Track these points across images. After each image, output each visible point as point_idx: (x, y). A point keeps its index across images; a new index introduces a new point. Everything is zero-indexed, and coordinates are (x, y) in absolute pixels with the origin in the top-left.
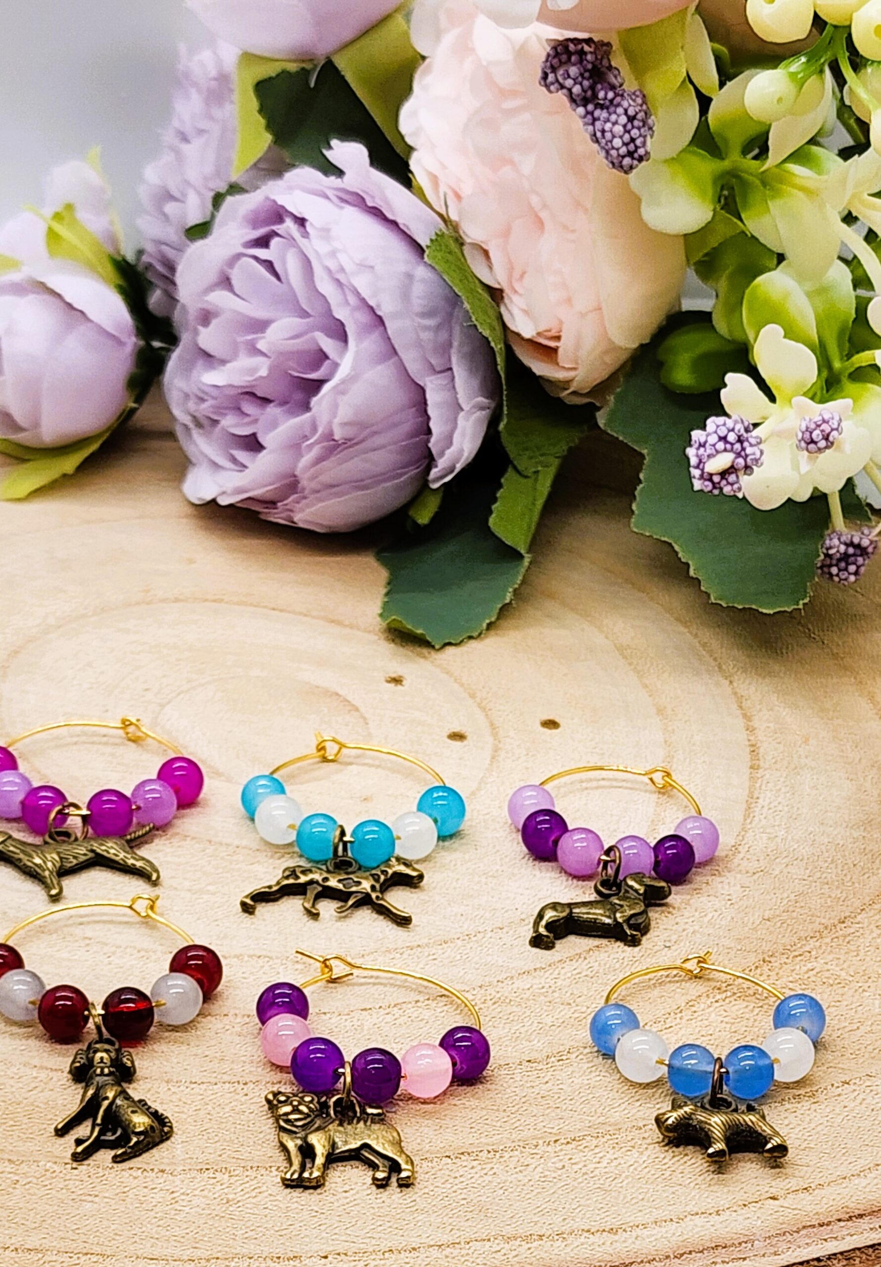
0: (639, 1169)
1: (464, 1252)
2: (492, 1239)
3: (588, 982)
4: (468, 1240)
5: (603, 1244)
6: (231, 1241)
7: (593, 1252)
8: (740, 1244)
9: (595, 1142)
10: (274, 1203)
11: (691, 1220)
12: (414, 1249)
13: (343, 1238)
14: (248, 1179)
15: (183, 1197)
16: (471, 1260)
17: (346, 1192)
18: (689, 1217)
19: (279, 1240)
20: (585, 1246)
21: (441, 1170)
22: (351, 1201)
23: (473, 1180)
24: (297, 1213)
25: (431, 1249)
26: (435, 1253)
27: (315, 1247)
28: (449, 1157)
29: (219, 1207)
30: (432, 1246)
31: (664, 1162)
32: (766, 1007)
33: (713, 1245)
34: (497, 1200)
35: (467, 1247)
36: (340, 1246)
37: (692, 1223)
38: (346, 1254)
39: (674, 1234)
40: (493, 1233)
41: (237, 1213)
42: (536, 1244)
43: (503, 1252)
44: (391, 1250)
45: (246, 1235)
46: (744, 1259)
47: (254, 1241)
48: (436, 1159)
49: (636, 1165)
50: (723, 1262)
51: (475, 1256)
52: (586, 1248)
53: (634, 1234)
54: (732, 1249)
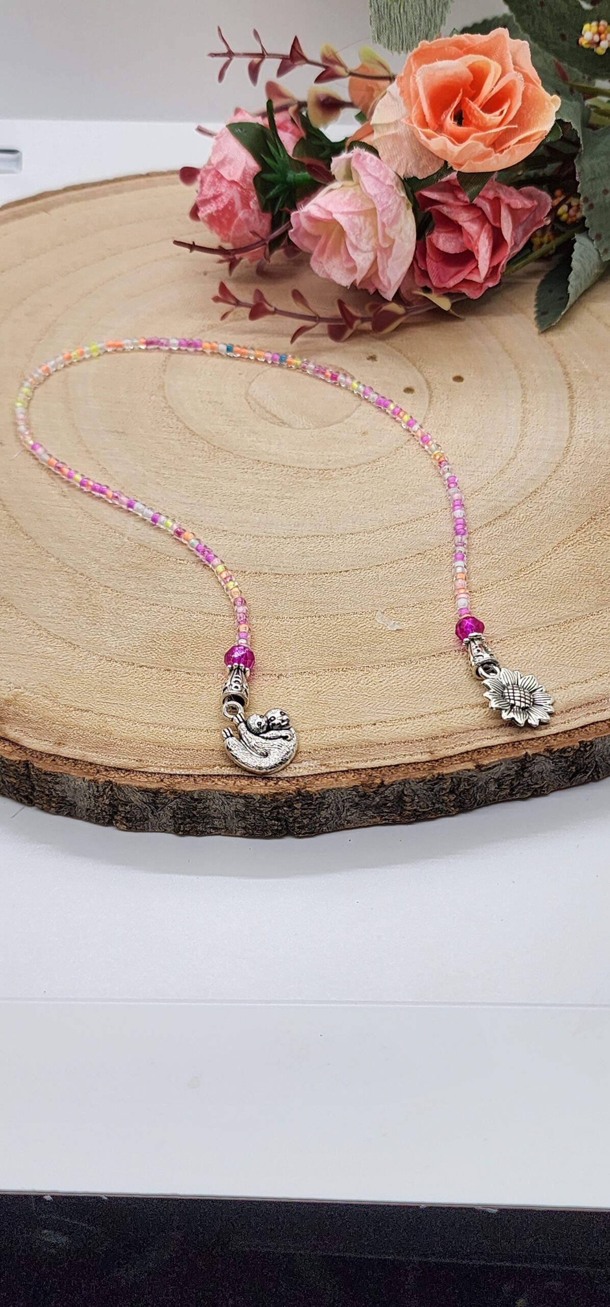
0: (539, 657)
1: (450, 716)
3: (497, 539)
6: (323, 718)
8: (601, 700)
9: (513, 641)
10: (343, 692)
11: (572, 687)
12: (422, 716)
13: (383, 712)
14: (327, 677)
15: (293, 691)
16: (455, 721)
17: (381, 682)
18: (571, 685)
19: (348, 715)
21: (431, 664)
22: (385, 688)
23: (449, 670)
24: (356, 697)
25: (431, 716)
26: (434, 718)
27: (368, 718)
28: (434, 656)
29: (313, 697)
31: (553, 650)
32: (596, 547)
33: (587, 702)
34: (464, 682)
35: (450, 713)
36: (382, 717)
37: (572, 689)
38: (385, 722)
39: (564, 697)
41: (324, 699)
43: (471, 715)
44: (409, 718)
45: (330, 714)
46: (605, 710)
47: (334, 717)
48: (427, 658)
49: (538, 654)
50: (593, 713)
51: (456, 718)
54: (597, 704)
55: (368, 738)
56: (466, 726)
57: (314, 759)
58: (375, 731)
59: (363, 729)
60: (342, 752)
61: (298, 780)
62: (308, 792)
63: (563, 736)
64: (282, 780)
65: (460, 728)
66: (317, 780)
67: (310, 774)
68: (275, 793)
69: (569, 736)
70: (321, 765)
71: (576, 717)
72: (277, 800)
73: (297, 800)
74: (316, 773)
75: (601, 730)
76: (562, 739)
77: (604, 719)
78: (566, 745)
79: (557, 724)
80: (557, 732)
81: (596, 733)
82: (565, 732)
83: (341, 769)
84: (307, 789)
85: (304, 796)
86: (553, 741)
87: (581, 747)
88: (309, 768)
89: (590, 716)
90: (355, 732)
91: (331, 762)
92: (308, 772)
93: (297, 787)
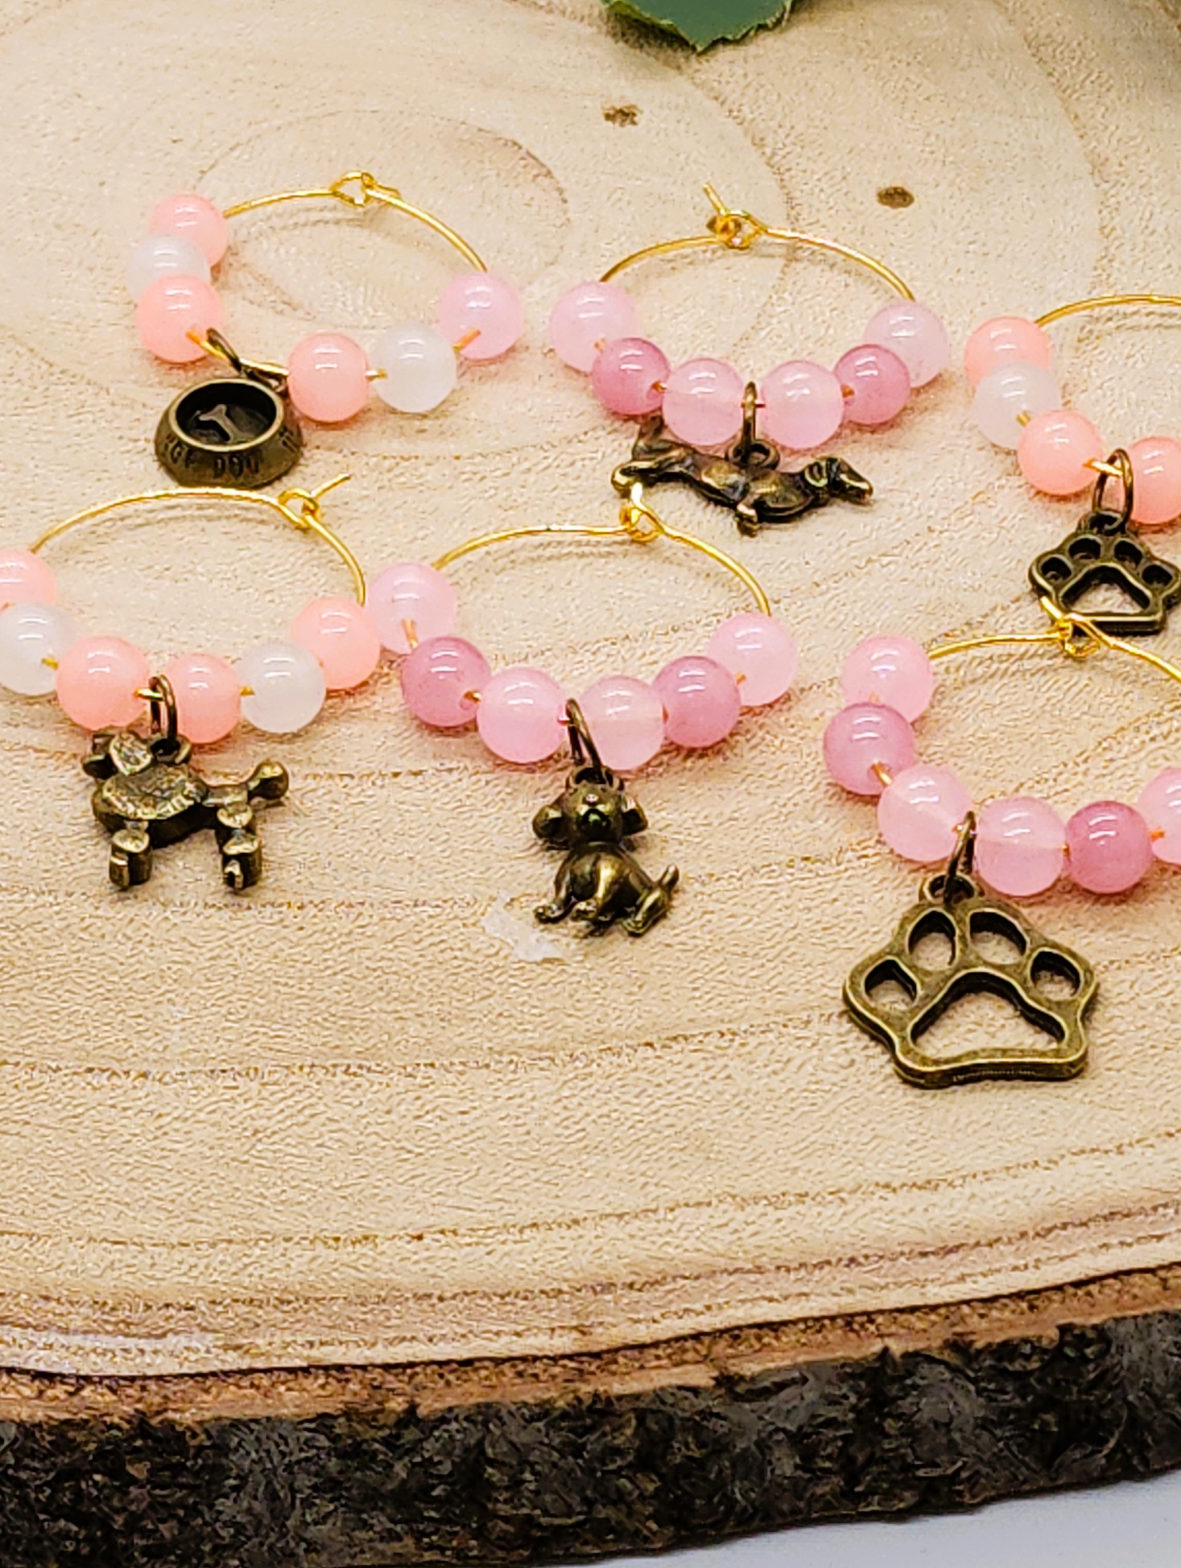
1: (663, 1227)
2: (715, 1202)
4: (671, 1204)
5: (912, 1210)
7: (893, 1227)
8: (1154, 1209)
11: (1071, 1164)
12: (576, 1222)
13: (450, 1200)
16: (677, 1242)
17: (463, 1113)
18: (1069, 1158)
19: (340, 1206)
20: (877, 1215)
21: (634, 1070)
23: (691, 1091)
25: (604, 1223)
26: (612, 1228)
27: (401, 1218)
28: (651, 1045)
30: (608, 1215)
33: (1106, 1211)
35: (670, 1216)
36: (446, 1217)
37: (1071, 1169)
38: (455, 1232)
39: (1039, 1191)
40: (718, 1191)
42: (792, 1211)
43: (733, 1226)
44: (535, 1225)
45: (282, 1197)
46: (1159, 1238)
47: (294, 1208)
48: (627, 1051)
50: (1122, 1243)
51: (682, 1234)
52: (880, 1219)
53: (967, 1191)
55: (392, 1275)
56: (709, 1260)
57: (204, 1329)
58: (415, 1258)
59: (381, 1248)
60: (300, 1315)
61: (143, 1388)
62: (171, 1424)
63: (1012, 1306)
64: (94, 1383)
65: (688, 1262)
66: (207, 1391)
67: (185, 1370)
68: (67, 1422)
69: (1032, 1308)
70: (226, 1348)
71: (1064, 1252)
72: (73, 1446)
73: (137, 1450)
74: (205, 1370)
75: (1135, 1297)
76: (1007, 1314)
77: (1152, 1265)
78: (1014, 1334)
79: (998, 1271)
80: (997, 1292)
81: (1117, 1301)
82: (1019, 1295)
83: (286, 1363)
84: (170, 1415)
85: (157, 1440)
86: (976, 1318)
87: (1062, 1343)
88: (186, 1354)
89: (1111, 1251)
90: (354, 1257)
91: (260, 1341)
92: (181, 1365)
93: (139, 1406)
